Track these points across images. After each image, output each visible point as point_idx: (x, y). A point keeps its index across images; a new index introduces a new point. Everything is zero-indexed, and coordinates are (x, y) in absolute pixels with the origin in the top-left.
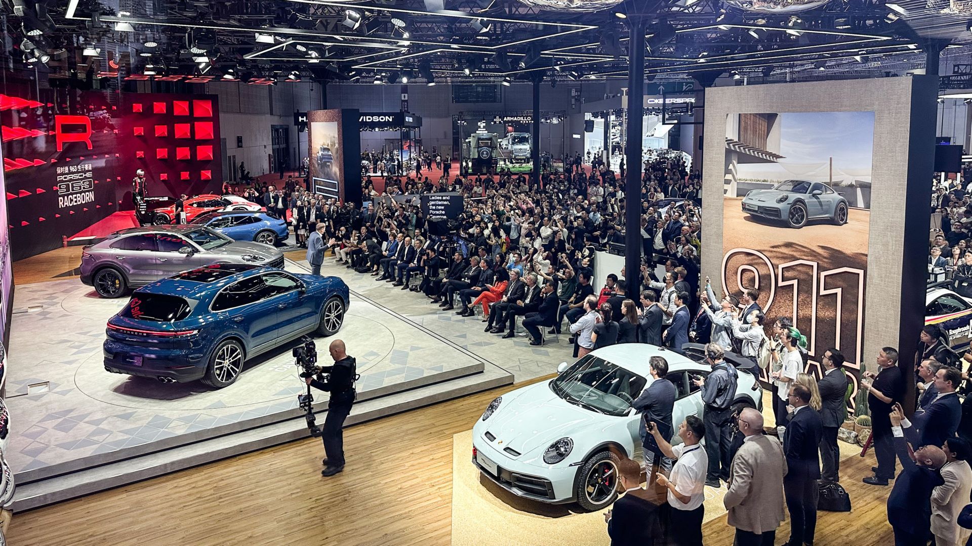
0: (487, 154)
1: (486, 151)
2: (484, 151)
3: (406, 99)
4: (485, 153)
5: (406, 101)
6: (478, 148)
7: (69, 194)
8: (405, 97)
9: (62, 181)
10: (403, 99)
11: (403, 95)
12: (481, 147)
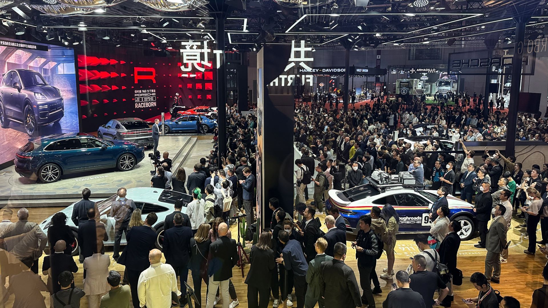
0: (405, 92)
1: (405, 90)
2: (403, 90)
3: (380, 58)
4: (404, 91)
5: (380, 59)
6: (400, 88)
7: (142, 102)
8: (379, 57)
9: (137, 96)
10: (378, 58)
11: (378, 56)
12: (402, 87)
